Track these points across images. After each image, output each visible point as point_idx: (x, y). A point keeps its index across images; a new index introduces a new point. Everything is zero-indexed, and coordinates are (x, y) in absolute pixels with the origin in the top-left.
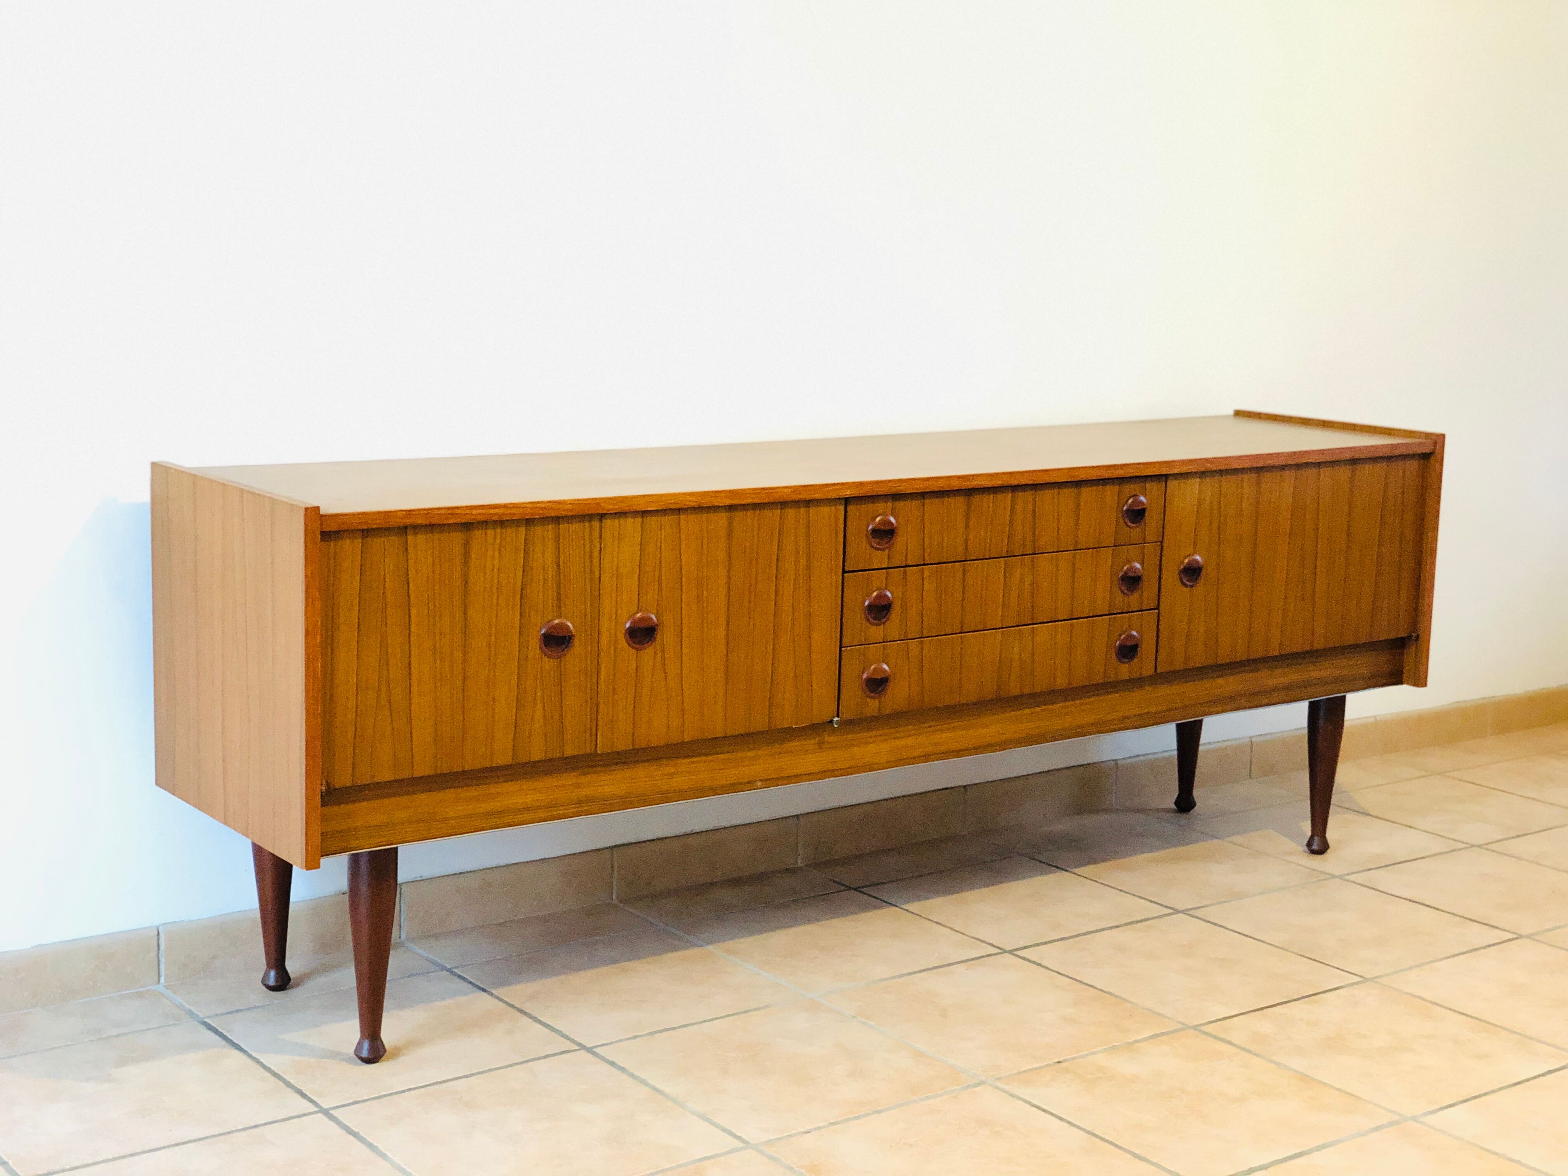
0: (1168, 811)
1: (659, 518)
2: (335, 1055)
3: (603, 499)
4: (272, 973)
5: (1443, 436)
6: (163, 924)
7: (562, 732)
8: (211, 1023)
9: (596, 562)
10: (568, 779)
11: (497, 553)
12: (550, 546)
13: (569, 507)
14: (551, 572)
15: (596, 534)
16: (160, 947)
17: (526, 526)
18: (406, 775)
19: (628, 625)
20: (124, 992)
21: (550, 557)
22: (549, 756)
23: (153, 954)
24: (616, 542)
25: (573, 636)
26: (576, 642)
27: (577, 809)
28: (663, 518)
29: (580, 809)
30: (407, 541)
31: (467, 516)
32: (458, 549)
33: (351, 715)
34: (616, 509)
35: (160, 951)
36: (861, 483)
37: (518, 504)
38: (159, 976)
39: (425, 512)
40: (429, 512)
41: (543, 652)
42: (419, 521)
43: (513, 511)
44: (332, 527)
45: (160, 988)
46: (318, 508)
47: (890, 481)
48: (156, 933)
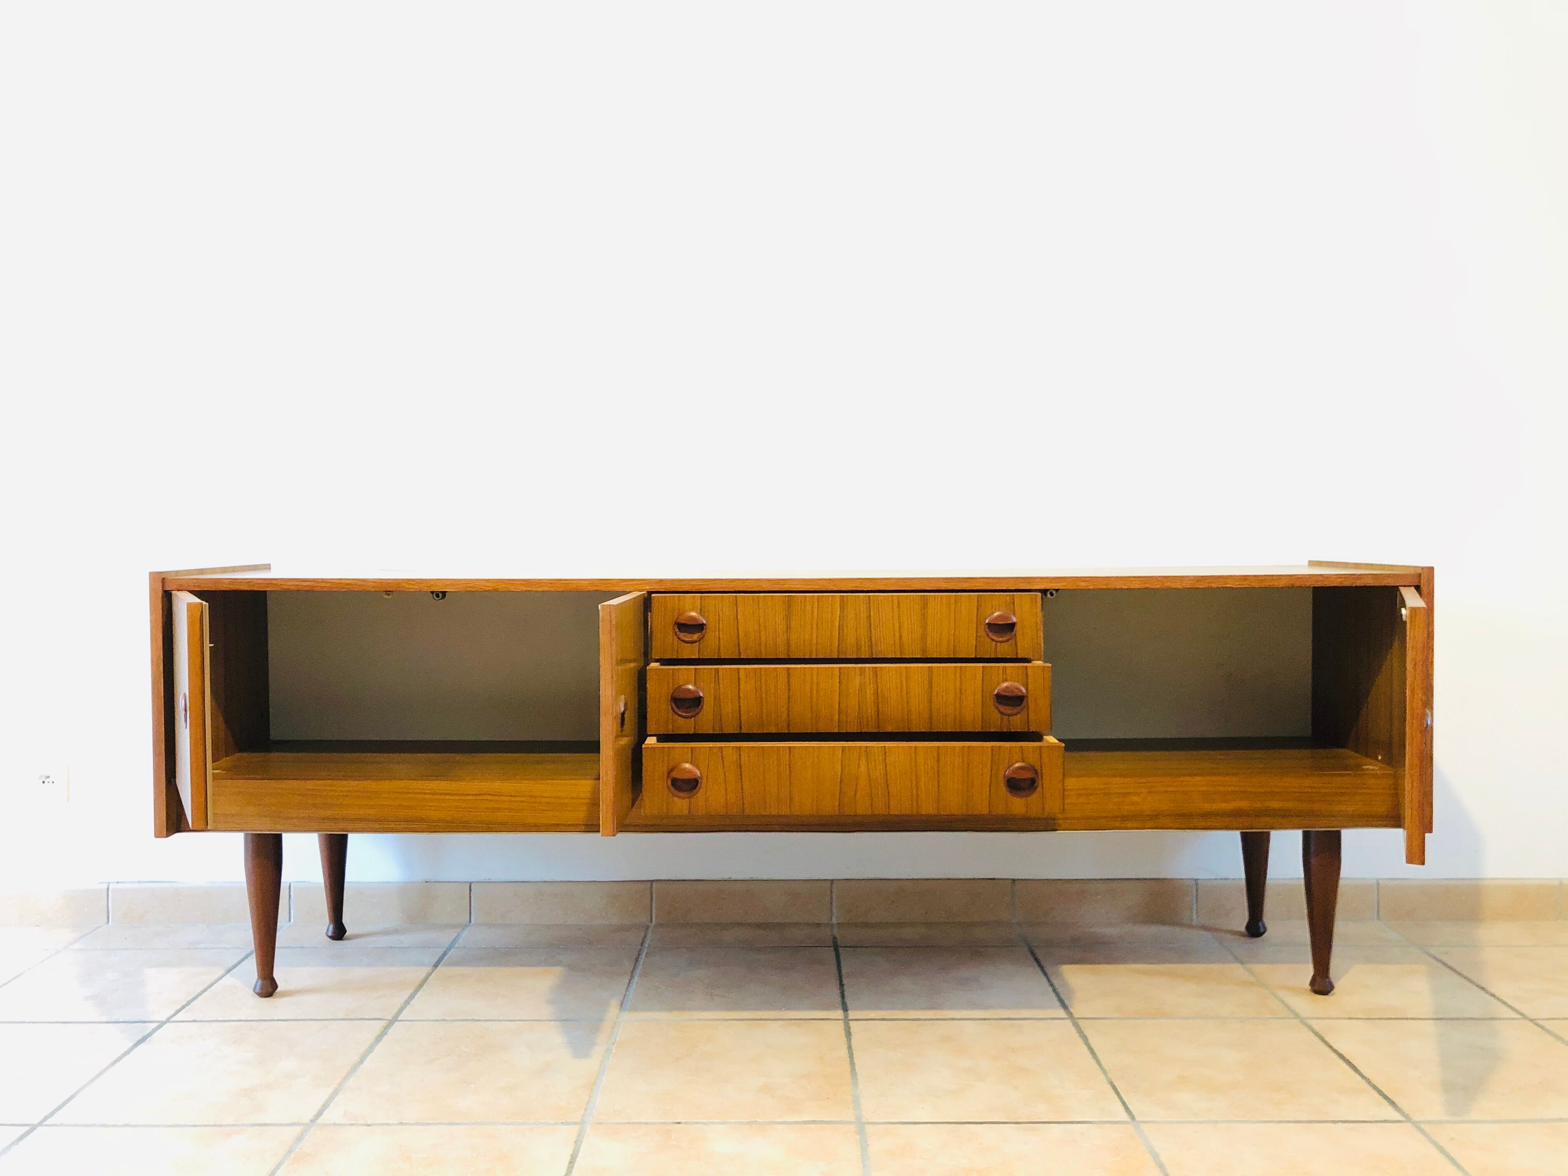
0: (1241, 934)
3: (403, 580)
5: (1431, 570)
16: (291, 897)
36: (661, 581)
47: (692, 580)
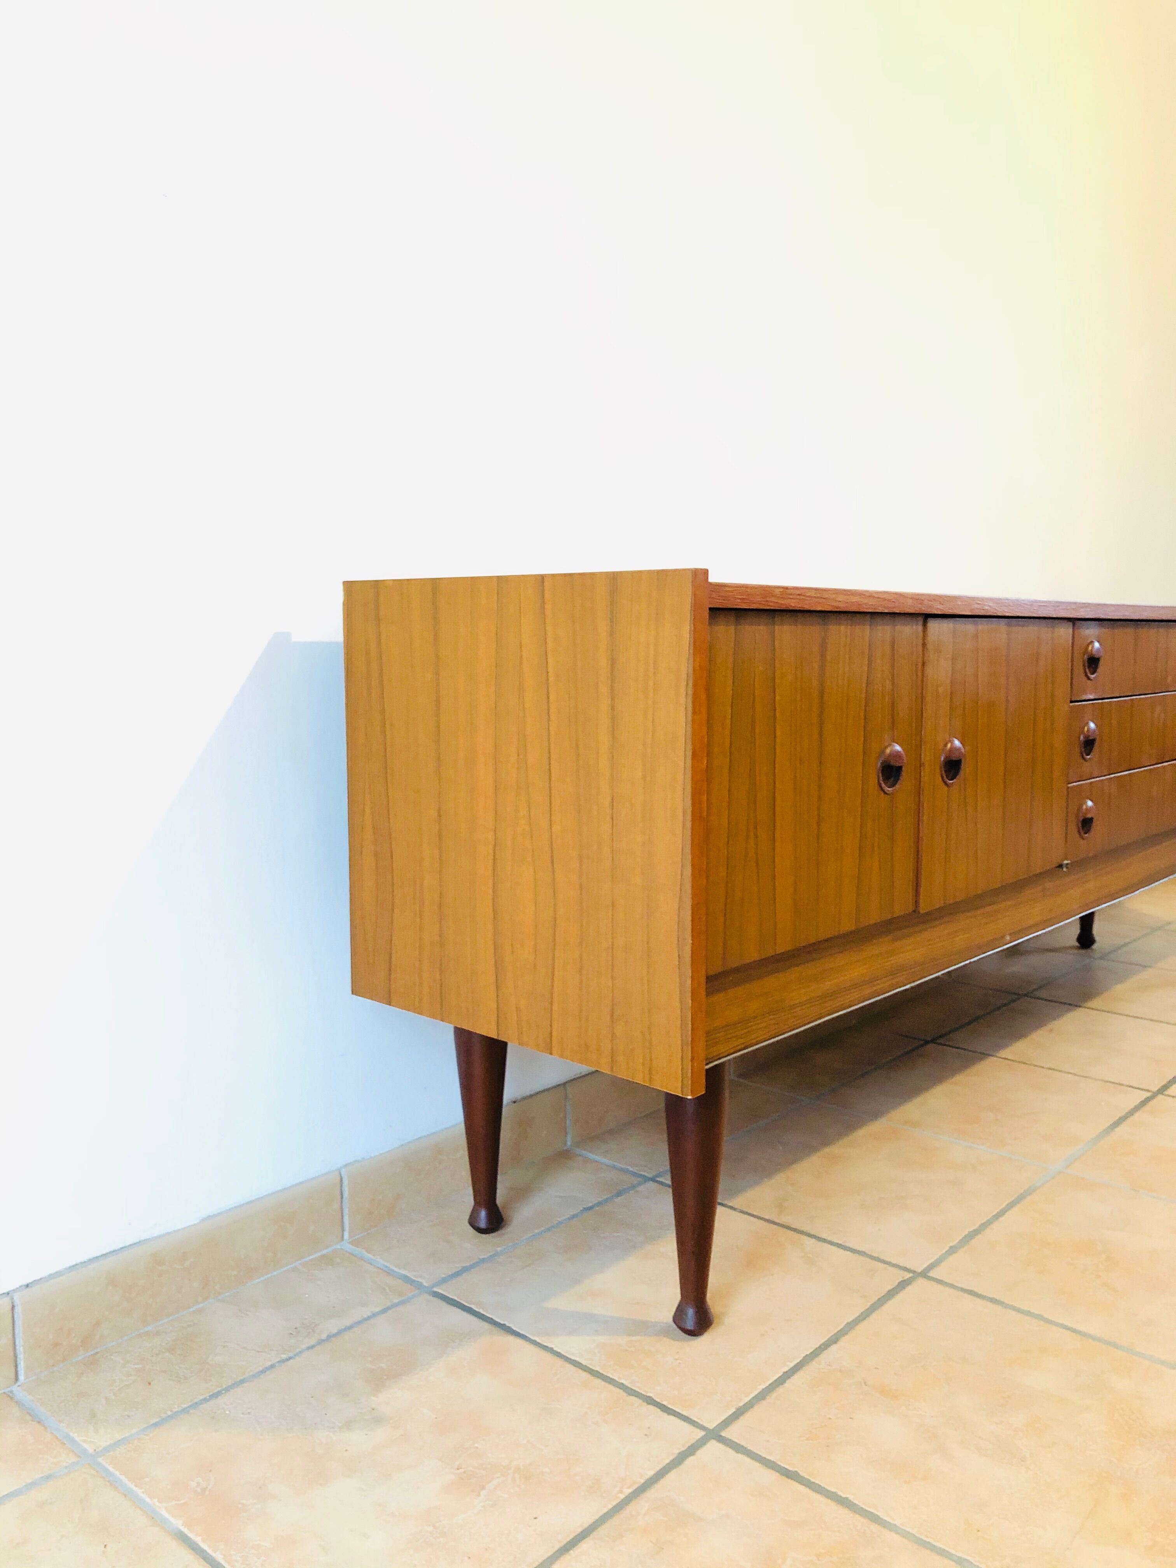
2: (640, 1327)
4: (483, 1214)
6: (346, 1166)
7: (892, 887)
8: (440, 1291)
10: (879, 947)
16: (344, 1193)
19: (942, 758)
20: (307, 1259)
23: (336, 1206)
25: (903, 766)
26: (904, 775)
27: (889, 983)
29: (893, 981)
35: (344, 1199)
38: (343, 1231)
44: (720, 602)
45: (346, 1246)
46: (706, 572)
48: (338, 1179)
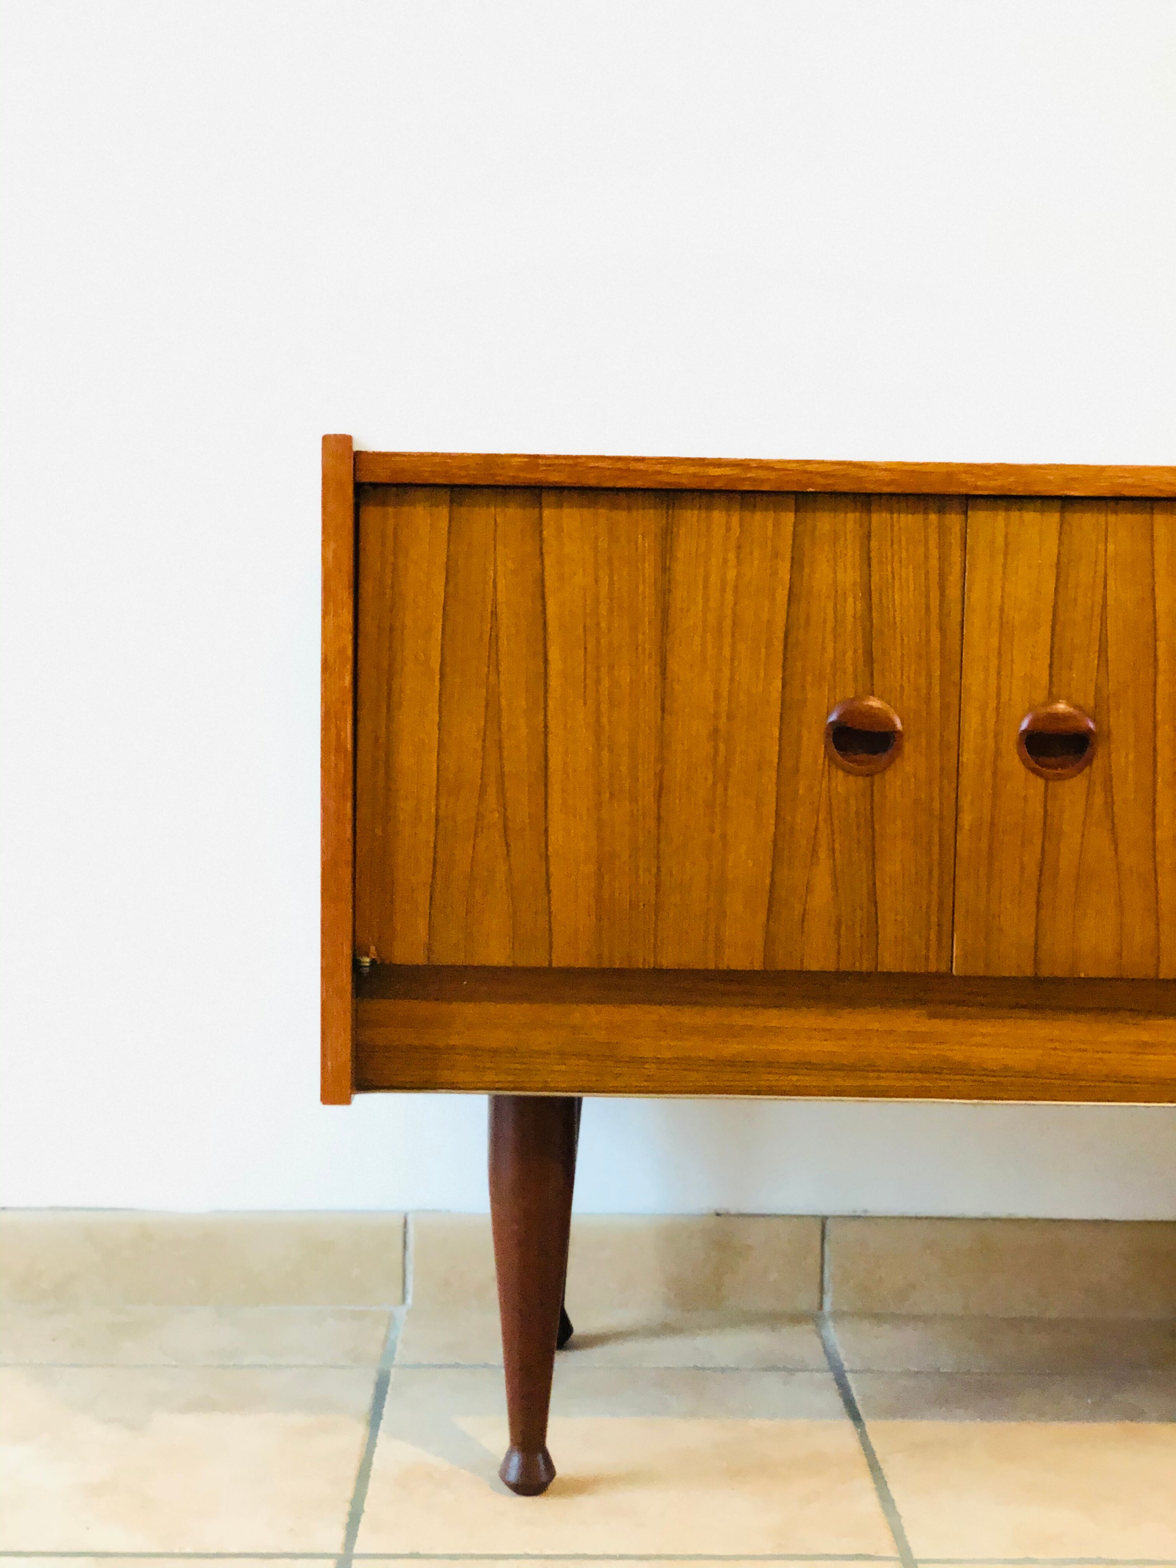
1: (1102, 518)
7: (874, 920)
9: (953, 592)
11: (732, 556)
12: (851, 552)
13: (886, 476)
14: (852, 607)
15: (955, 538)
17: (797, 511)
18: (535, 958)
19: (1024, 725)
21: (849, 576)
22: (845, 966)
24: (1000, 559)
25: (900, 734)
26: (908, 747)
28: (1112, 518)
30: (541, 518)
31: (660, 478)
32: (647, 544)
33: (426, 834)
34: (994, 489)
37: (768, 462)
39: (571, 462)
40: (574, 462)
41: (831, 759)
42: (555, 478)
43: (762, 474)
44: (381, 475)
46: (349, 438)
